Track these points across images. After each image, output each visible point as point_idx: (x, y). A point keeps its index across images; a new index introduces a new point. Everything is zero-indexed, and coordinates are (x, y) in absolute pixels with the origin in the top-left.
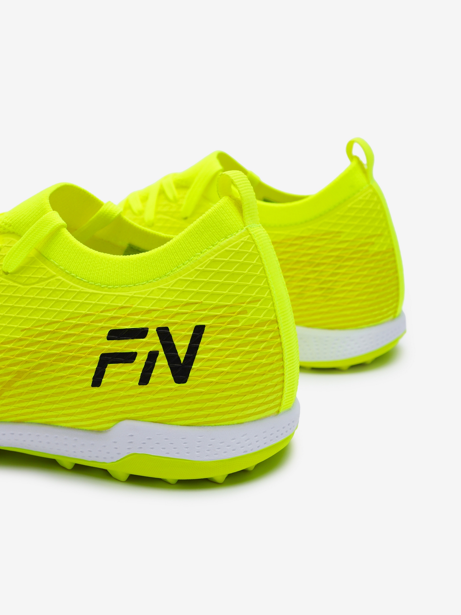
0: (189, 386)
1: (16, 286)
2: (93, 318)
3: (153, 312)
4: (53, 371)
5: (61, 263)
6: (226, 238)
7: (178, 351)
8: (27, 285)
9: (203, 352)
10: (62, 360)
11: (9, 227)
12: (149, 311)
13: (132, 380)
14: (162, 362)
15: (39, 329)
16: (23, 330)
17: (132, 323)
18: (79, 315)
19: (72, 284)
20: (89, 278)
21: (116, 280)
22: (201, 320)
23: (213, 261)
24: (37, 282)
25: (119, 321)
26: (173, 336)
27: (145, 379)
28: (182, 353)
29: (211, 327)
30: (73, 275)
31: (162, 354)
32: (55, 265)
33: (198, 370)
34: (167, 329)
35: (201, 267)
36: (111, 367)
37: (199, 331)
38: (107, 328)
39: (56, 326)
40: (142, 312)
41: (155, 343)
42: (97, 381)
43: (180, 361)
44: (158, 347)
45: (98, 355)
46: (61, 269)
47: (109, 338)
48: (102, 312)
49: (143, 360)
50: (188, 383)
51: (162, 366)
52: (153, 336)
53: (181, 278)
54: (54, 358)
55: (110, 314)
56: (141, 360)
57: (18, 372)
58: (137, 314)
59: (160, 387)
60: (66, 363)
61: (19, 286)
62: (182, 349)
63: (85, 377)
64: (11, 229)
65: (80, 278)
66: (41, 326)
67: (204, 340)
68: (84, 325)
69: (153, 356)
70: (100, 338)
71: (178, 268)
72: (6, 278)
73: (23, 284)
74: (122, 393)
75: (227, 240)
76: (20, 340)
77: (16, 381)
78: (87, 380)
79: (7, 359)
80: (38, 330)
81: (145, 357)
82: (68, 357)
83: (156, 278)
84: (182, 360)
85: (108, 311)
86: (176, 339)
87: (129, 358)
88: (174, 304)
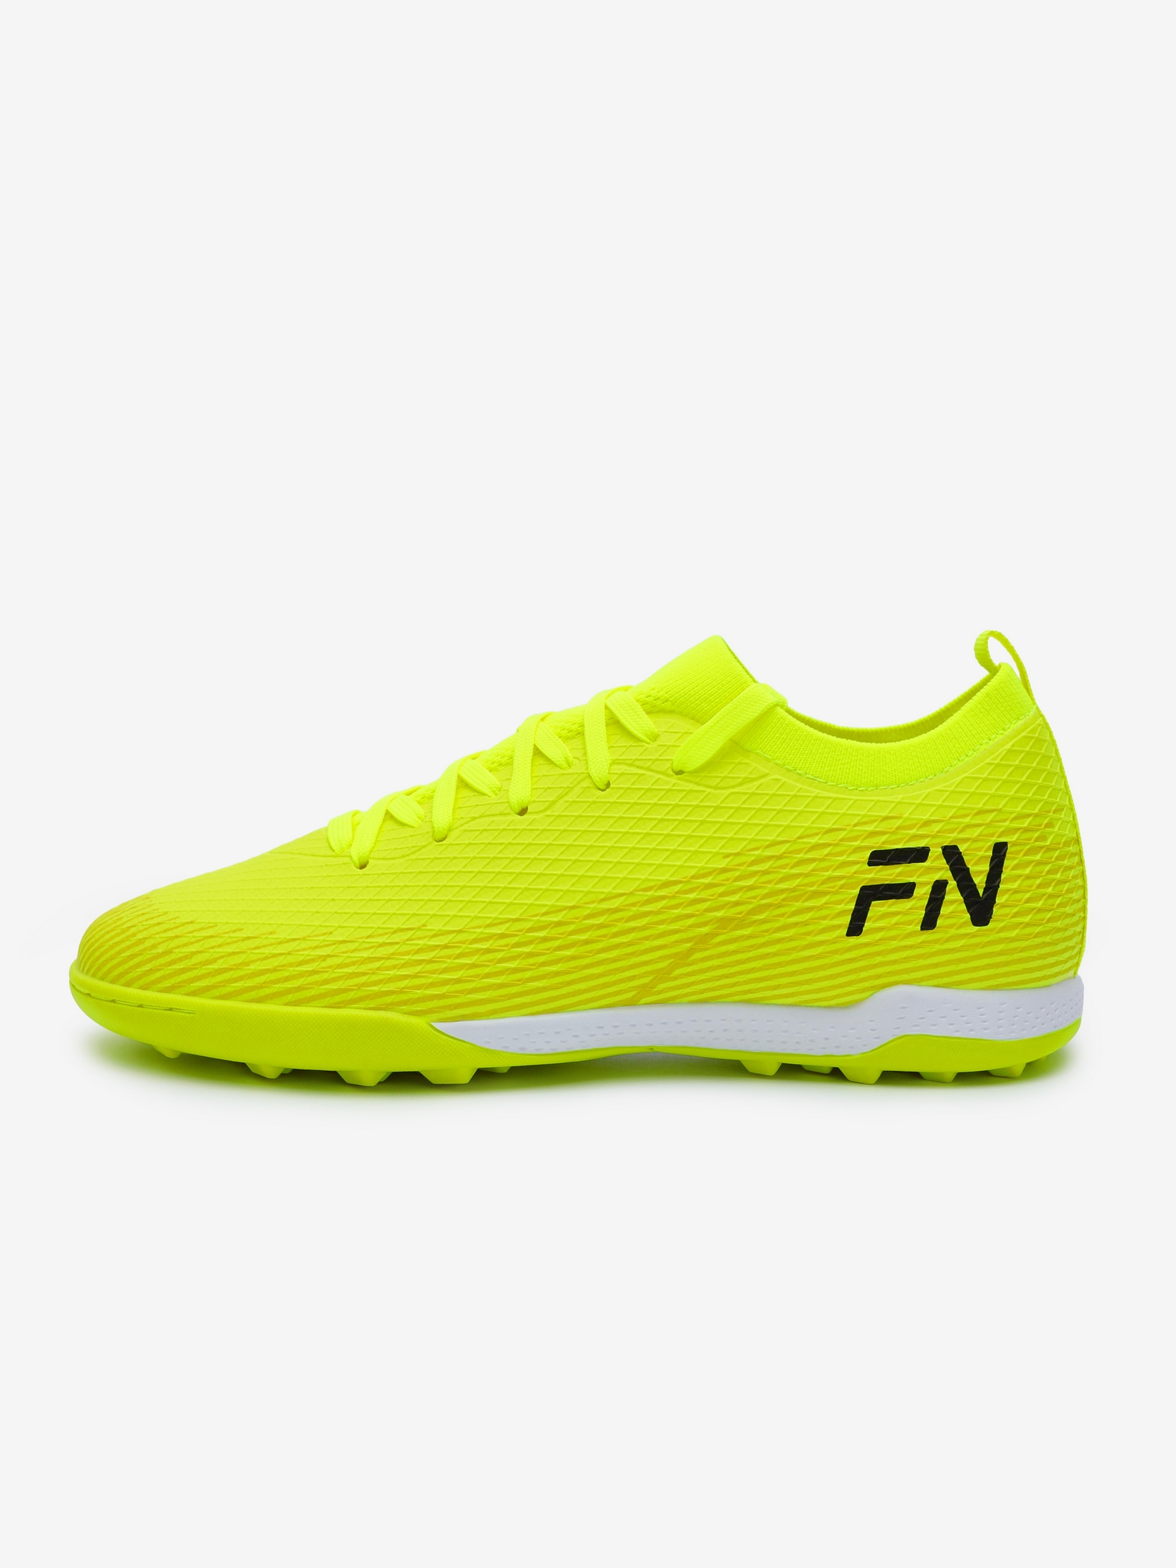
0: (992, 930)
1: (704, 791)
2: (842, 834)
3: (934, 825)
4: (783, 915)
5: (776, 755)
6: (1019, 719)
7: (974, 879)
8: (723, 788)
9: (1009, 880)
10: (796, 899)
11: (663, 703)
12: (927, 823)
13: (910, 923)
14: (953, 895)
15: (756, 853)
16: (727, 856)
17: (904, 840)
18: (820, 830)
19: (800, 786)
20: (828, 777)
21: (872, 779)
22: (1001, 835)
23: (1010, 751)
24: (740, 784)
25: (884, 838)
26: (965, 858)
27: (929, 922)
28: (980, 881)
29: (1015, 844)
30: (800, 772)
31: (952, 884)
32: (766, 759)
33: (1003, 906)
34: (955, 847)
35: (994, 759)
36: (875, 906)
37: (1000, 850)
38: (867, 848)
39: (783, 848)
40: (917, 824)
41: (940, 869)
42: (855, 928)
43: (979, 893)
44: (946, 874)
45: (855, 889)
46: (776, 764)
47: (870, 864)
48: (855, 825)
49: (925, 894)
50: (991, 925)
51: (952, 902)
52: (937, 858)
53: (966, 775)
54: (784, 896)
55: (870, 828)
56: (923, 893)
57: (721, 920)
58: (910, 827)
59: (953, 932)
60: (803, 902)
61: (708, 790)
62: (979, 876)
63: (836, 922)
64: (668, 705)
65: (813, 777)
66: (757, 849)
67: (1008, 864)
68: (829, 845)
69: (939, 888)
70: (858, 863)
71: (959, 760)
72: (679, 779)
73: (716, 788)
74: (895, 944)
75: (1021, 722)
76: (724, 870)
77: (717, 935)
78: (839, 927)
79: (704, 900)
80: (753, 855)
81: (928, 889)
82: (806, 893)
83: (929, 775)
84: (981, 892)
85: (865, 823)
86: (970, 861)
87: (904, 891)
88: (962, 812)
